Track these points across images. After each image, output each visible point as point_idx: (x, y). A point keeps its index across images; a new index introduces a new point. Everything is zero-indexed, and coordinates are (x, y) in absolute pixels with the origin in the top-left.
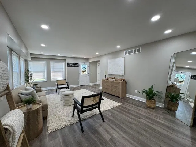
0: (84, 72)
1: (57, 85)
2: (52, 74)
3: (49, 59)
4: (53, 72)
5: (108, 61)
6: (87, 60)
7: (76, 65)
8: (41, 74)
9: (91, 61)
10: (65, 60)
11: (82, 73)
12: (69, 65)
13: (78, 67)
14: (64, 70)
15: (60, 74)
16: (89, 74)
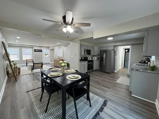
0: (46, 55)
1: (27, 62)
2: (23, 56)
3: (21, 47)
4: (24, 55)
5: (58, 49)
6: (48, 47)
7: (41, 51)
8: (16, 56)
9: (51, 48)
10: (33, 47)
11: (45, 56)
12: (35, 51)
13: (42, 52)
14: (32, 53)
15: (29, 56)
16: (50, 56)
